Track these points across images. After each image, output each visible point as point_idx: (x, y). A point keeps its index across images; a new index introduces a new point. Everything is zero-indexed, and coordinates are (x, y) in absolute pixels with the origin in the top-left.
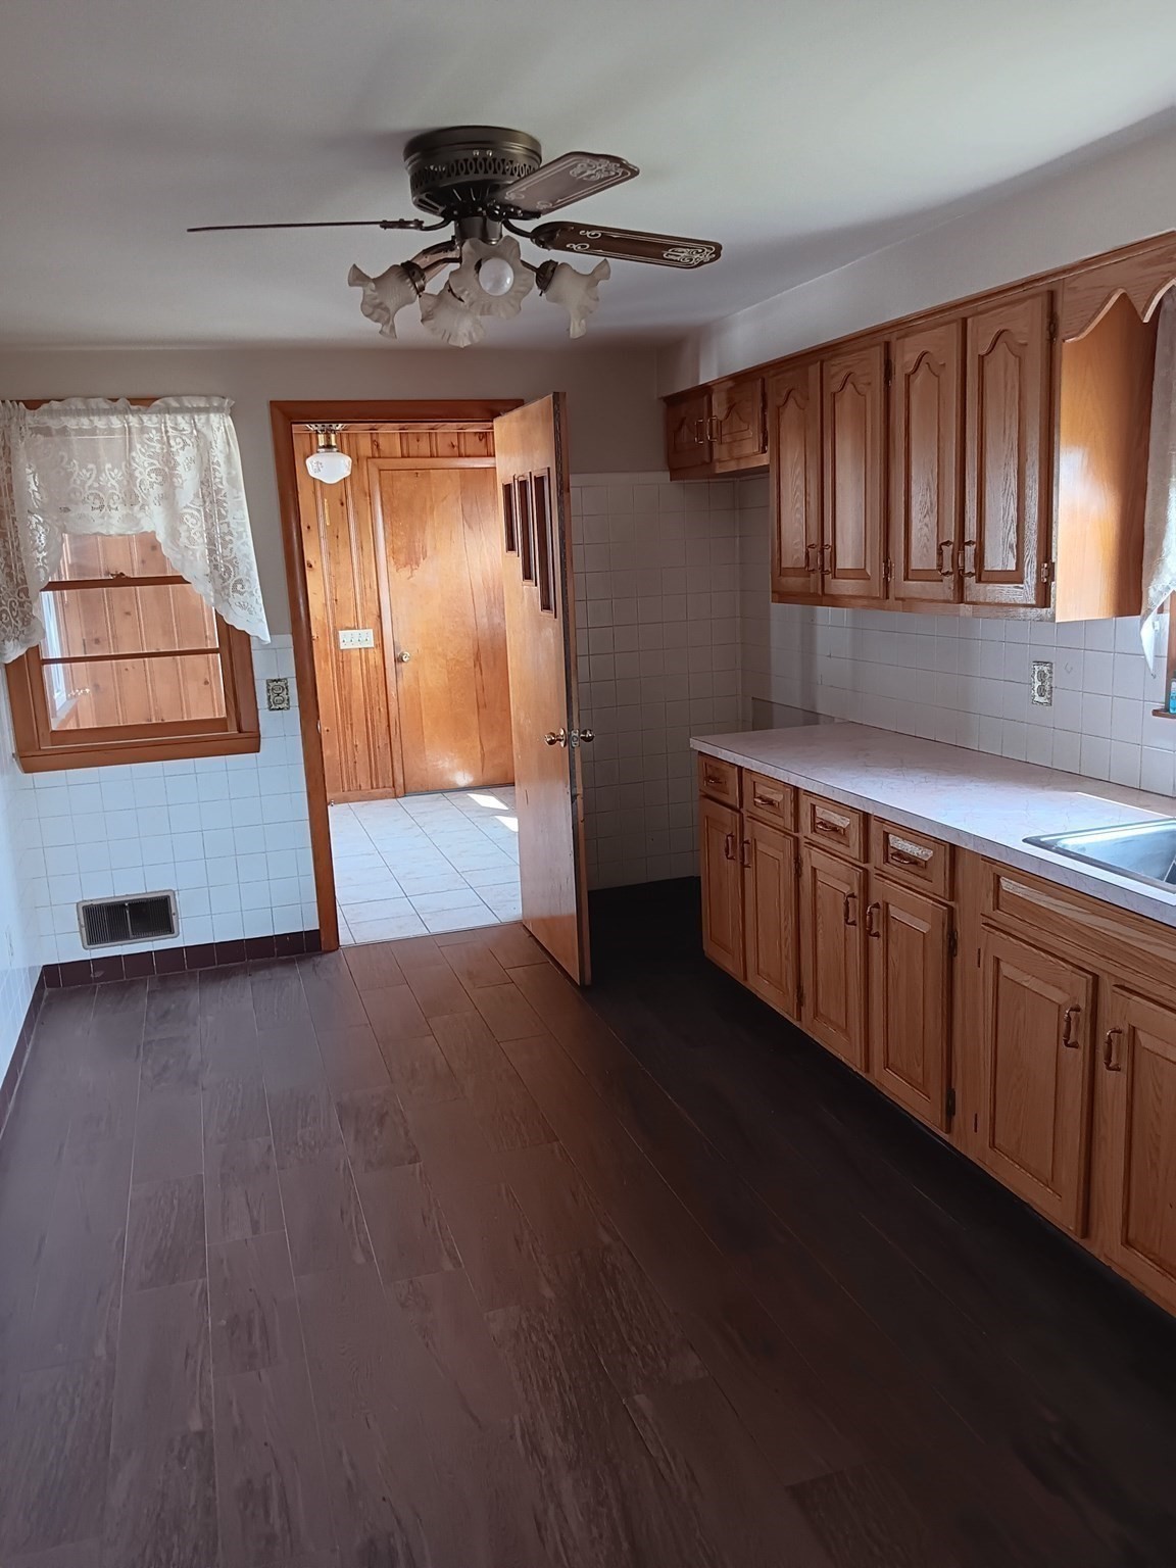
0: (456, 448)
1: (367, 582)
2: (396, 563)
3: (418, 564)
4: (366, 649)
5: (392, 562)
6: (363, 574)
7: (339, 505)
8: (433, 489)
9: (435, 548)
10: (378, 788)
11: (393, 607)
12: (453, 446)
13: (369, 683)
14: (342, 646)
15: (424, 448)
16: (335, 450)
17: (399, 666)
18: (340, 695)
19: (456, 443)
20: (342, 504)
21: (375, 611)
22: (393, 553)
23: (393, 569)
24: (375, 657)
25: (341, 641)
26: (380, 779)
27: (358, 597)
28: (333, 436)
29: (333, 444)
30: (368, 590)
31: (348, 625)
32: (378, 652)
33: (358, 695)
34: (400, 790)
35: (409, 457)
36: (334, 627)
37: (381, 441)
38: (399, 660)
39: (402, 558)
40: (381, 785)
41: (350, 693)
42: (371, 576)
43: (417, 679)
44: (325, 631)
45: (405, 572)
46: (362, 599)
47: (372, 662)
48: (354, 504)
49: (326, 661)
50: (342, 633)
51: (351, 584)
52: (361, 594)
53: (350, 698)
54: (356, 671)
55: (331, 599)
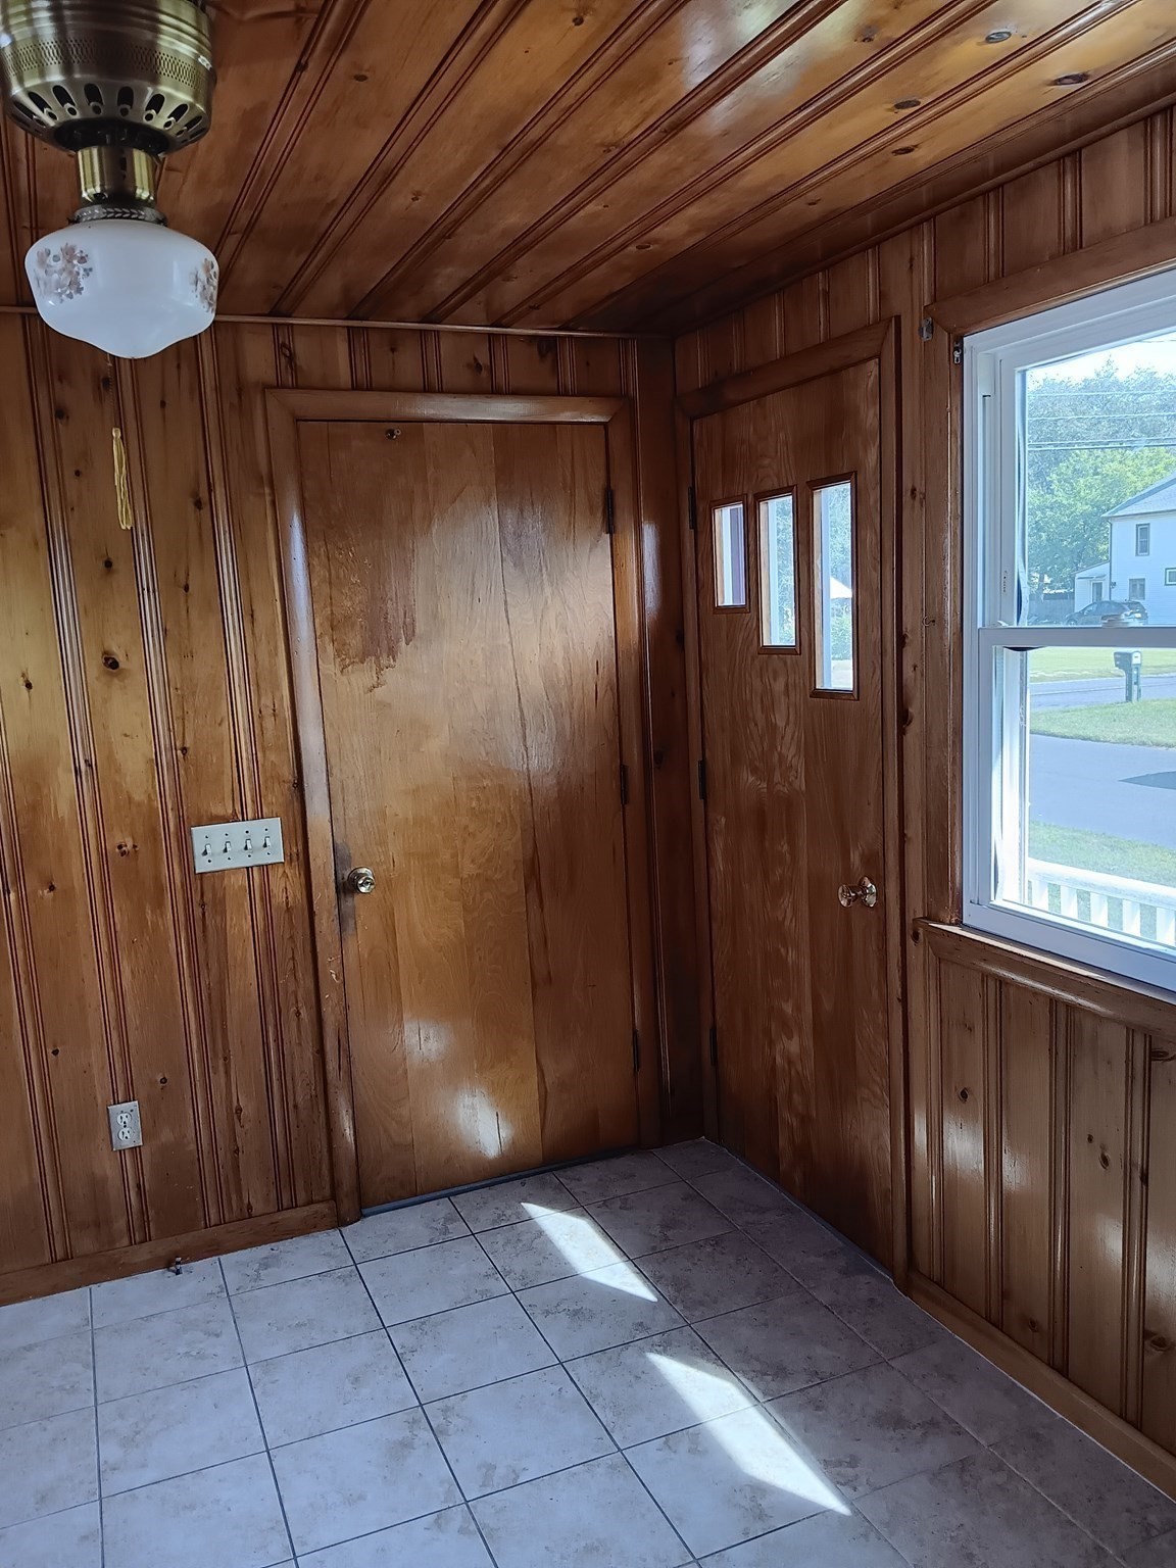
0: (484, 374)
1: (266, 701)
2: (338, 653)
3: (392, 652)
4: (264, 868)
5: (330, 649)
6: (255, 681)
7: (191, 507)
8: (430, 472)
9: (435, 616)
10: (294, 1206)
11: (333, 761)
12: (478, 367)
13: (270, 952)
14: (202, 865)
15: (408, 364)
16: (148, 213)
17: (349, 903)
18: (197, 993)
19: (484, 360)
20: (198, 504)
21: (287, 772)
22: (332, 626)
23: (330, 668)
24: (288, 888)
25: (198, 851)
26: (300, 1184)
27: (243, 738)
28: (140, 161)
29: (143, 193)
30: (269, 723)
31: (218, 810)
32: (294, 874)
33: (245, 980)
34: (346, 1205)
35: (370, 388)
36: (180, 819)
37: (302, 347)
38: (347, 887)
39: (355, 640)
40: (301, 1197)
41: (221, 982)
42: (276, 687)
43: (391, 931)
44: (154, 831)
45: (361, 677)
46: (253, 742)
47: (279, 898)
48: (230, 509)
49: (159, 904)
50: (199, 834)
51: (224, 708)
52: (252, 731)
53: (222, 994)
54: (240, 926)
55: (172, 748)
